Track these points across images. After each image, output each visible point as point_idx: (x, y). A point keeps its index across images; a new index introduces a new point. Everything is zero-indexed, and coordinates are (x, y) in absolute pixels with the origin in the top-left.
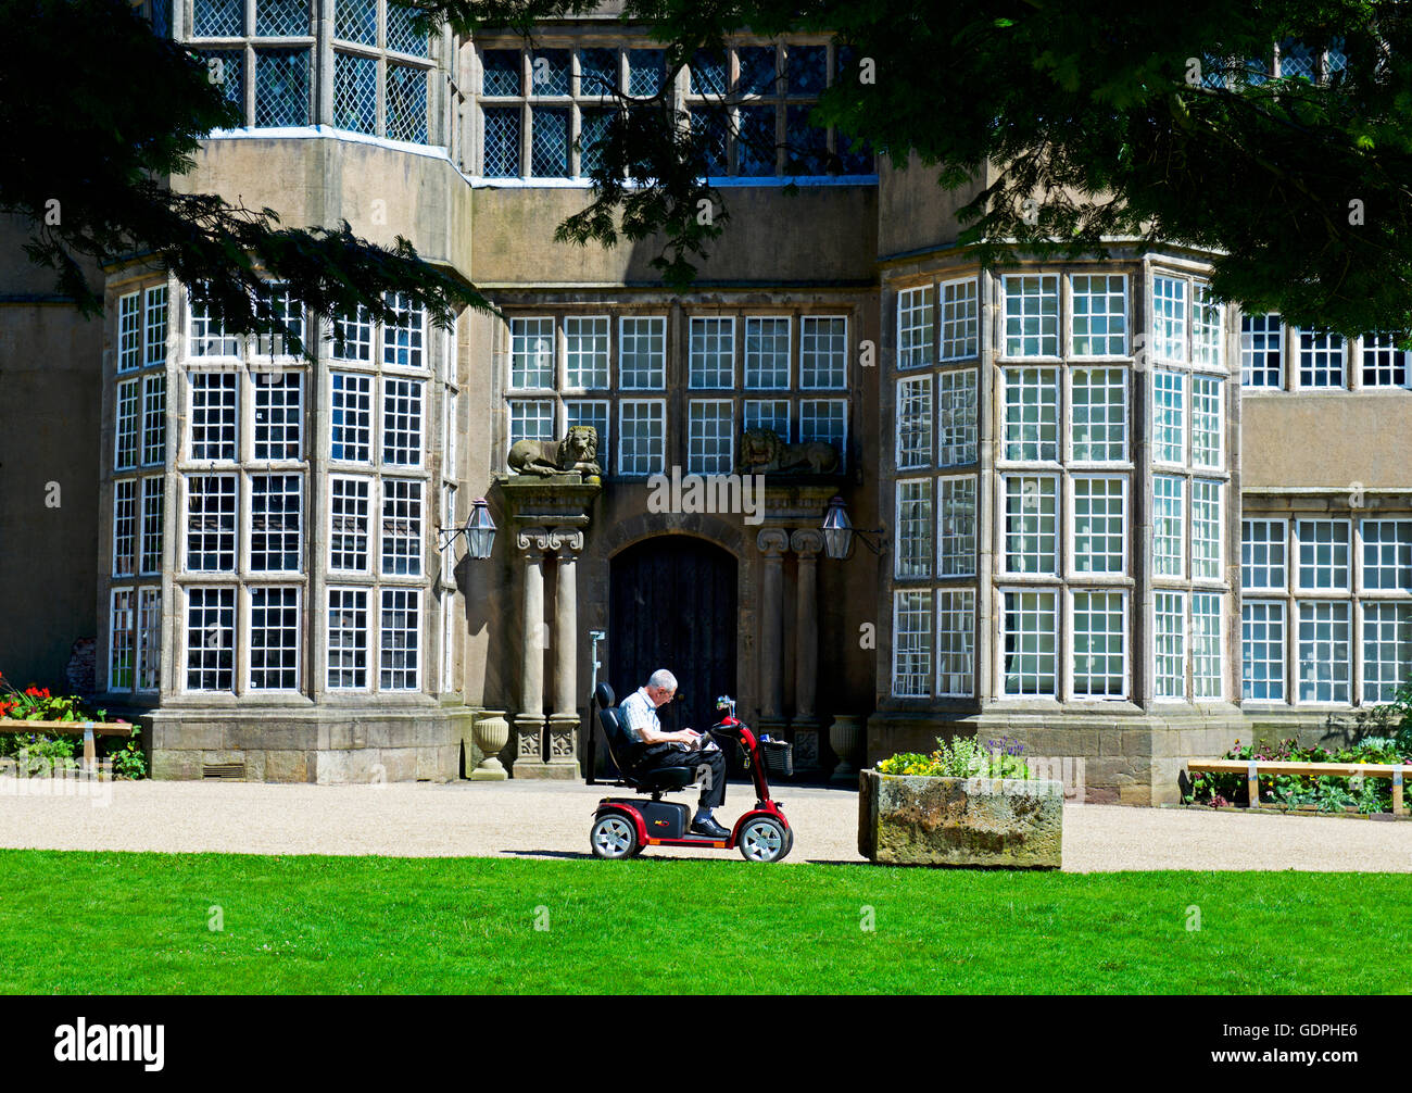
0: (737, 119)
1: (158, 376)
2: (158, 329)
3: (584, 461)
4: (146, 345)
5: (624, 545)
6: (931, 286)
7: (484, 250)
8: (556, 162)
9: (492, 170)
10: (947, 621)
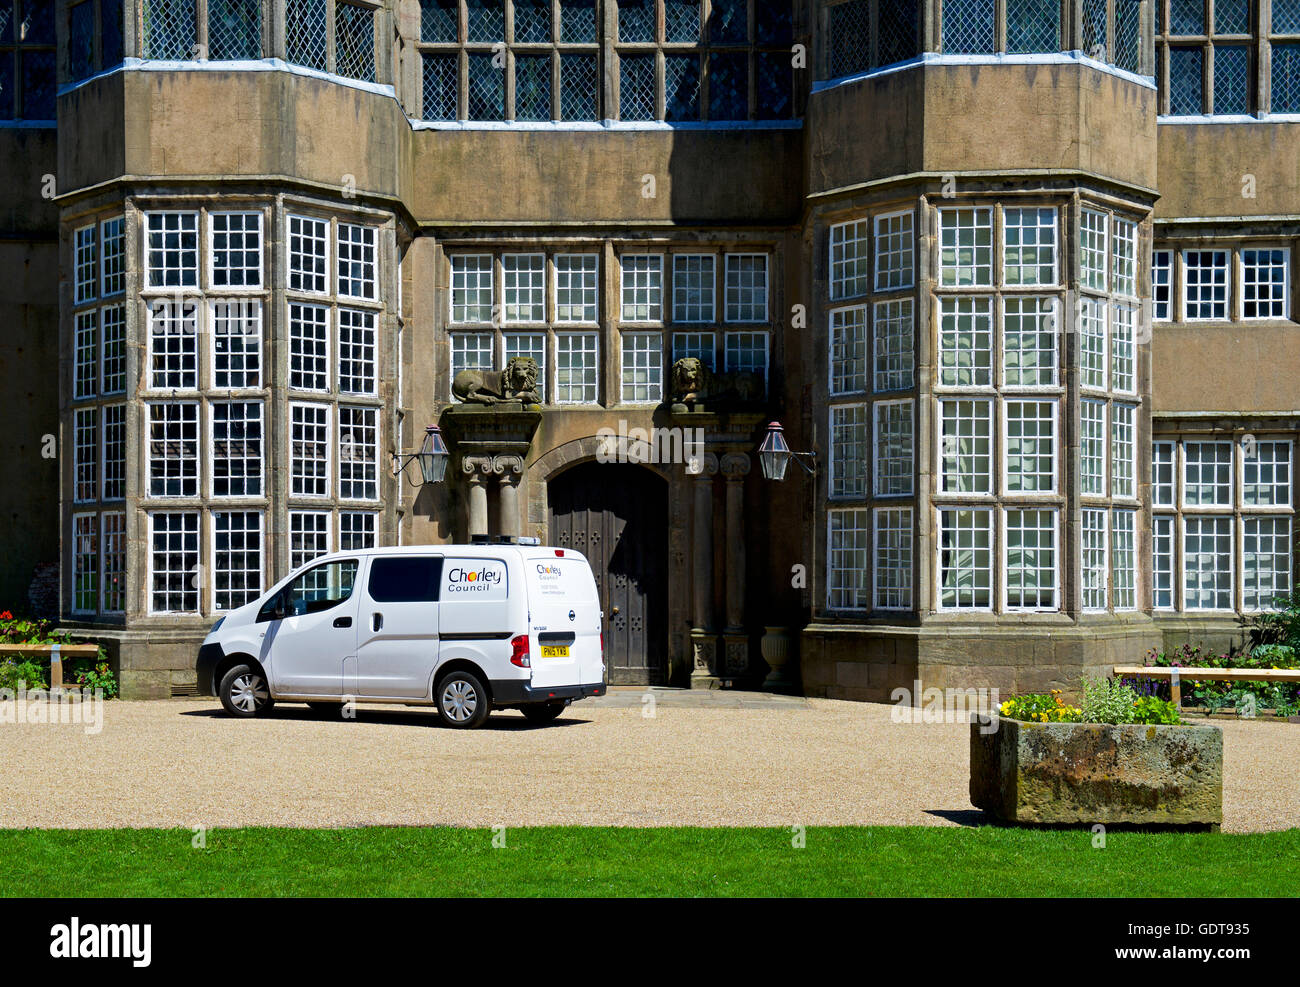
1: (116, 306)
2: (115, 260)
3: (525, 390)
4: (103, 276)
6: (865, 220)
7: (425, 190)
8: (492, 106)
9: (430, 114)
10: (883, 538)
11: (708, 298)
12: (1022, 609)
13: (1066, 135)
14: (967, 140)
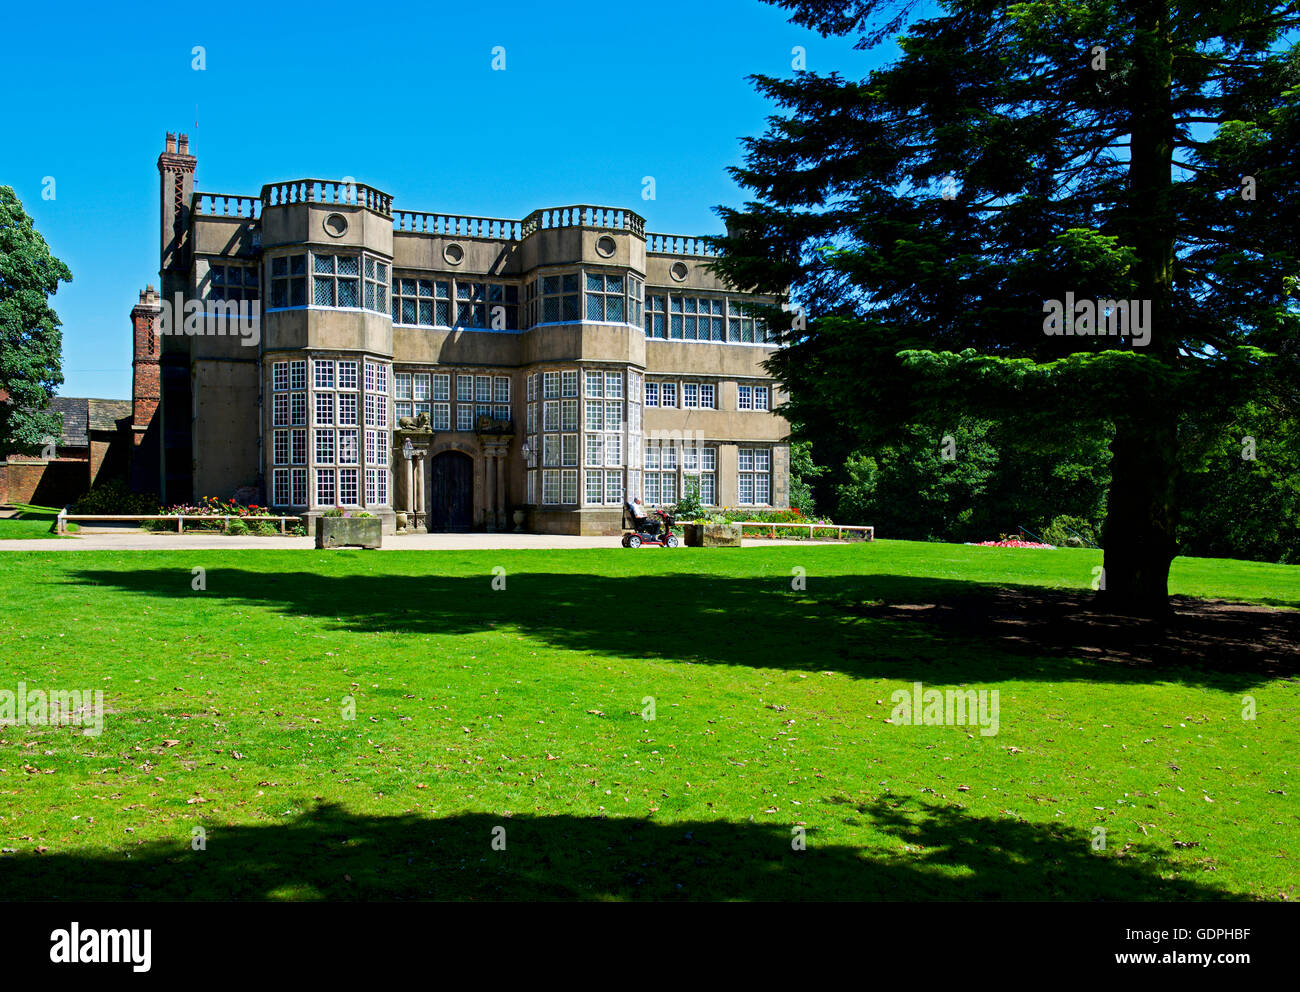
0: (473, 309)
1: (303, 393)
2: (298, 376)
3: (426, 425)
4: (291, 381)
5: (437, 453)
6: (558, 372)
8: (411, 319)
9: (394, 321)
10: (565, 480)
11: (488, 392)
12: (611, 503)
13: (626, 349)
14: (595, 349)
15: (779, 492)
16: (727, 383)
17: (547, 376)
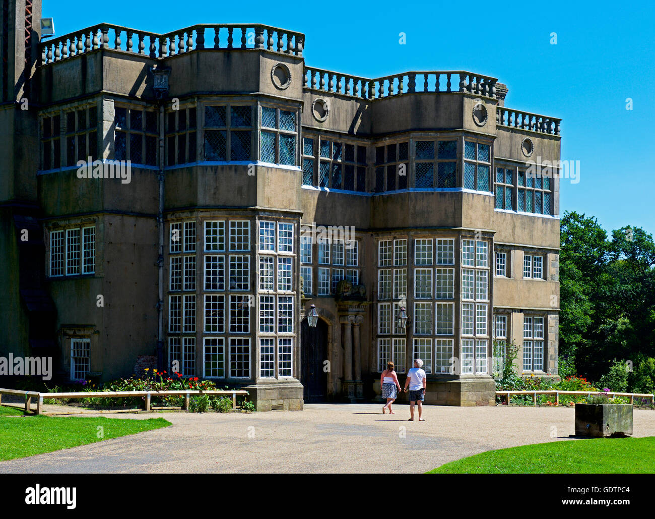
10: (439, 349)
11: (342, 256)
15: (551, 359)
16: (517, 252)
17: (418, 242)
